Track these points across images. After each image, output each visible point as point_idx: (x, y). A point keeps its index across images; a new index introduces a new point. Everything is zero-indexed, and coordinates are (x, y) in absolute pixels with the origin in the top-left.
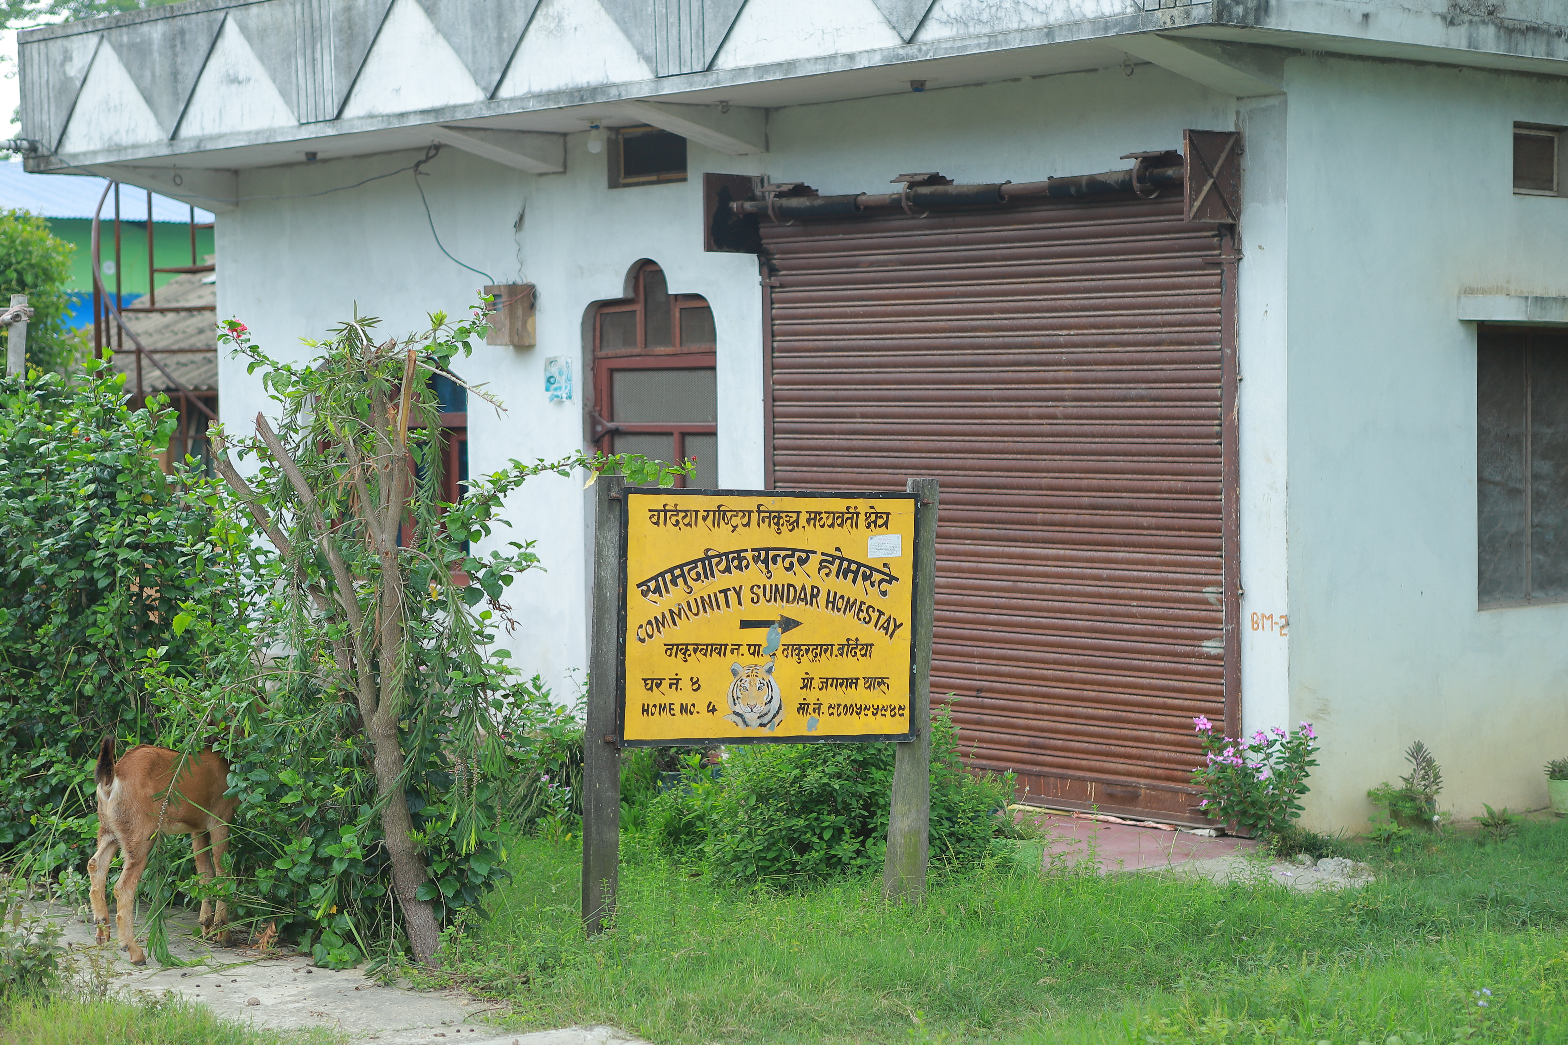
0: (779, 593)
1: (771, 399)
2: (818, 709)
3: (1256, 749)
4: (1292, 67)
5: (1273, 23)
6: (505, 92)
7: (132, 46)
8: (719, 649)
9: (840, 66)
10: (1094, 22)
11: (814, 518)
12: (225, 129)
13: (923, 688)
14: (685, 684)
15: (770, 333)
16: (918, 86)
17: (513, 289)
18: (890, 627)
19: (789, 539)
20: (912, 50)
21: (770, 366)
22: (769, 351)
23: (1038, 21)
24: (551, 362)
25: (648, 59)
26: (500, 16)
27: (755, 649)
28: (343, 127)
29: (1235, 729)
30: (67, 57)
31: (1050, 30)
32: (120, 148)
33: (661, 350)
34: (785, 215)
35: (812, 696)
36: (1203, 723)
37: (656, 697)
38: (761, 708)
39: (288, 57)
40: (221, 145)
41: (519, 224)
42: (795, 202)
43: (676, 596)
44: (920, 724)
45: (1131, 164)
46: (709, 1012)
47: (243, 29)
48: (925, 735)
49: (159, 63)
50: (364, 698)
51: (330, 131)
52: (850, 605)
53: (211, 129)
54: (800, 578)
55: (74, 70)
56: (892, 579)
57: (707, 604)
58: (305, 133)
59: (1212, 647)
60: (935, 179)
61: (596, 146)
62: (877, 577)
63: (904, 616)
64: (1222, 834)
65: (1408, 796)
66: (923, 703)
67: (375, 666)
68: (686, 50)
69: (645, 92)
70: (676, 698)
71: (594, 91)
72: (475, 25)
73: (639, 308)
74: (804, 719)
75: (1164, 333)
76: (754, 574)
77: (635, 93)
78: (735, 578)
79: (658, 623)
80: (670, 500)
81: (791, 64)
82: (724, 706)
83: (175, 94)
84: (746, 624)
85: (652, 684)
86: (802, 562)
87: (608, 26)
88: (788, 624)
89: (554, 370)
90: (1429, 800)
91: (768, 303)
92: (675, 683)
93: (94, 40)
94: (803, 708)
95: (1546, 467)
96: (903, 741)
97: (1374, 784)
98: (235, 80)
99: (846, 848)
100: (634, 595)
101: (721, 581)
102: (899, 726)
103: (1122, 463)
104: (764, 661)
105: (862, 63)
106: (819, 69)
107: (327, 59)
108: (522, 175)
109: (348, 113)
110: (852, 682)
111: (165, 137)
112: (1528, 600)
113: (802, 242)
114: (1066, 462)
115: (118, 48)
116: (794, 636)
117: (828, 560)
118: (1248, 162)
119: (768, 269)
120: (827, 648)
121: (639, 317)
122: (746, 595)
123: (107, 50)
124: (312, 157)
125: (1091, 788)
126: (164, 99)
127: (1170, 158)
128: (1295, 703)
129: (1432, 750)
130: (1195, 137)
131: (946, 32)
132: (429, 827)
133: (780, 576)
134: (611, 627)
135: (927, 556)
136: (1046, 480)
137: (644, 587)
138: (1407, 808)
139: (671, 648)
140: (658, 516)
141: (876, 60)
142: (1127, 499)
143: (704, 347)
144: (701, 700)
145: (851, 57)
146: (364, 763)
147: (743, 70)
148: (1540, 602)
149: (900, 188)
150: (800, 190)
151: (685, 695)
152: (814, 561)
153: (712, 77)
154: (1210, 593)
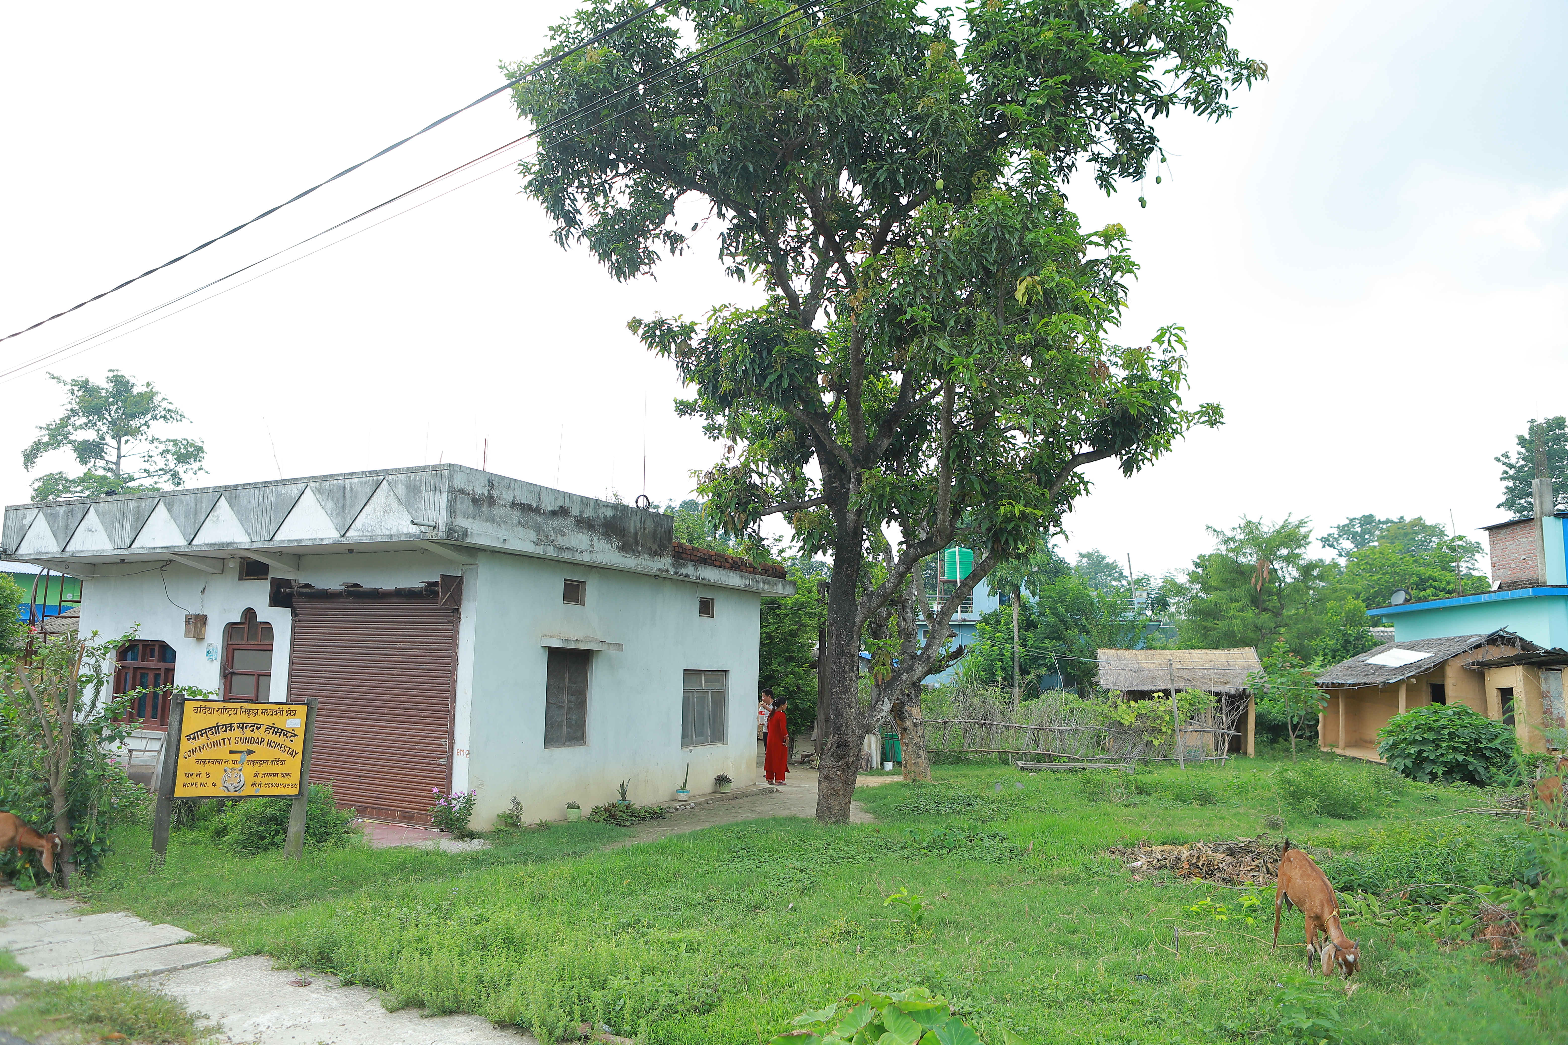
0: (247, 740)
1: (292, 663)
2: (260, 785)
3: (454, 799)
4: (480, 555)
5: (469, 540)
6: (194, 543)
7: (51, 514)
8: (220, 762)
9: (318, 542)
10: (406, 535)
11: (264, 712)
12: (84, 549)
13: (306, 777)
14: (203, 775)
15: (293, 638)
16: (351, 551)
17: (197, 616)
18: (293, 754)
19: (252, 719)
20: (343, 539)
21: (292, 651)
22: (292, 645)
23: (388, 533)
24: (209, 645)
25: (249, 535)
26: (196, 514)
27: (235, 762)
28: (131, 551)
29: (449, 791)
30: (24, 517)
31: (391, 536)
32: (41, 553)
33: (253, 642)
34: (301, 594)
35: (258, 780)
36: (436, 789)
37: (190, 780)
38: (236, 785)
39: (113, 523)
40: (82, 554)
41: (203, 591)
42: (305, 590)
43: (202, 740)
44: (303, 790)
45: (423, 585)
46: (169, 905)
47: (96, 511)
48: (306, 795)
49: (61, 522)
50: (52, 780)
51: (126, 552)
52: (277, 745)
53: (78, 548)
54: (257, 734)
55: (26, 522)
56: (295, 735)
57: (215, 744)
58: (115, 552)
59: (443, 761)
60: (356, 585)
61: (231, 564)
62: (289, 734)
63: (300, 750)
64: (442, 830)
65: (510, 816)
66: (305, 783)
67: (57, 767)
68: (263, 532)
69: (247, 547)
70: (199, 781)
71: (228, 544)
72: (186, 517)
73: (246, 626)
74: (254, 789)
75: (433, 646)
76: (237, 733)
77: (243, 547)
78: (228, 734)
79: (194, 751)
80: (203, 704)
81: (301, 540)
82: (219, 784)
83: (66, 534)
84: (231, 752)
85: (189, 775)
86: (258, 728)
87: (235, 521)
88: (250, 752)
89: (210, 648)
90: (518, 817)
91: (294, 627)
92: (199, 775)
93: (36, 511)
94: (253, 785)
95: (573, 698)
96: (296, 797)
97: (500, 812)
98: (91, 531)
99: (278, 839)
100: (184, 740)
101: (222, 735)
102: (295, 791)
103: (416, 692)
104: (238, 766)
105: (326, 542)
106: (310, 543)
107: (128, 525)
108: (206, 573)
109: (133, 546)
110: (276, 775)
111: (60, 550)
112: (564, 745)
113: (308, 605)
114: (397, 691)
115: (45, 515)
116: (252, 757)
117: (269, 728)
118: (464, 587)
119: (294, 614)
120: (266, 762)
121: (246, 629)
122: (233, 741)
123: (41, 515)
124: (122, 561)
125: (398, 814)
126: (61, 536)
127: (436, 584)
128: (470, 782)
129: (519, 799)
130: (443, 577)
131: (356, 534)
132: (74, 832)
133: (248, 733)
134: (173, 752)
135: (311, 727)
136: (389, 698)
137: (189, 738)
138: (509, 820)
139: (197, 761)
140: (197, 710)
141: (331, 542)
142: (417, 706)
143: (269, 642)
144: (209, 782)
145: (322, 540)
146: (49, 806)
147: (283, 541)
148: (568, 746)
149: (343, 587)
150: (308, 586)
151: (203, 779)
152: (263, 728)
153: (272, 543)
154: (443, 741)
